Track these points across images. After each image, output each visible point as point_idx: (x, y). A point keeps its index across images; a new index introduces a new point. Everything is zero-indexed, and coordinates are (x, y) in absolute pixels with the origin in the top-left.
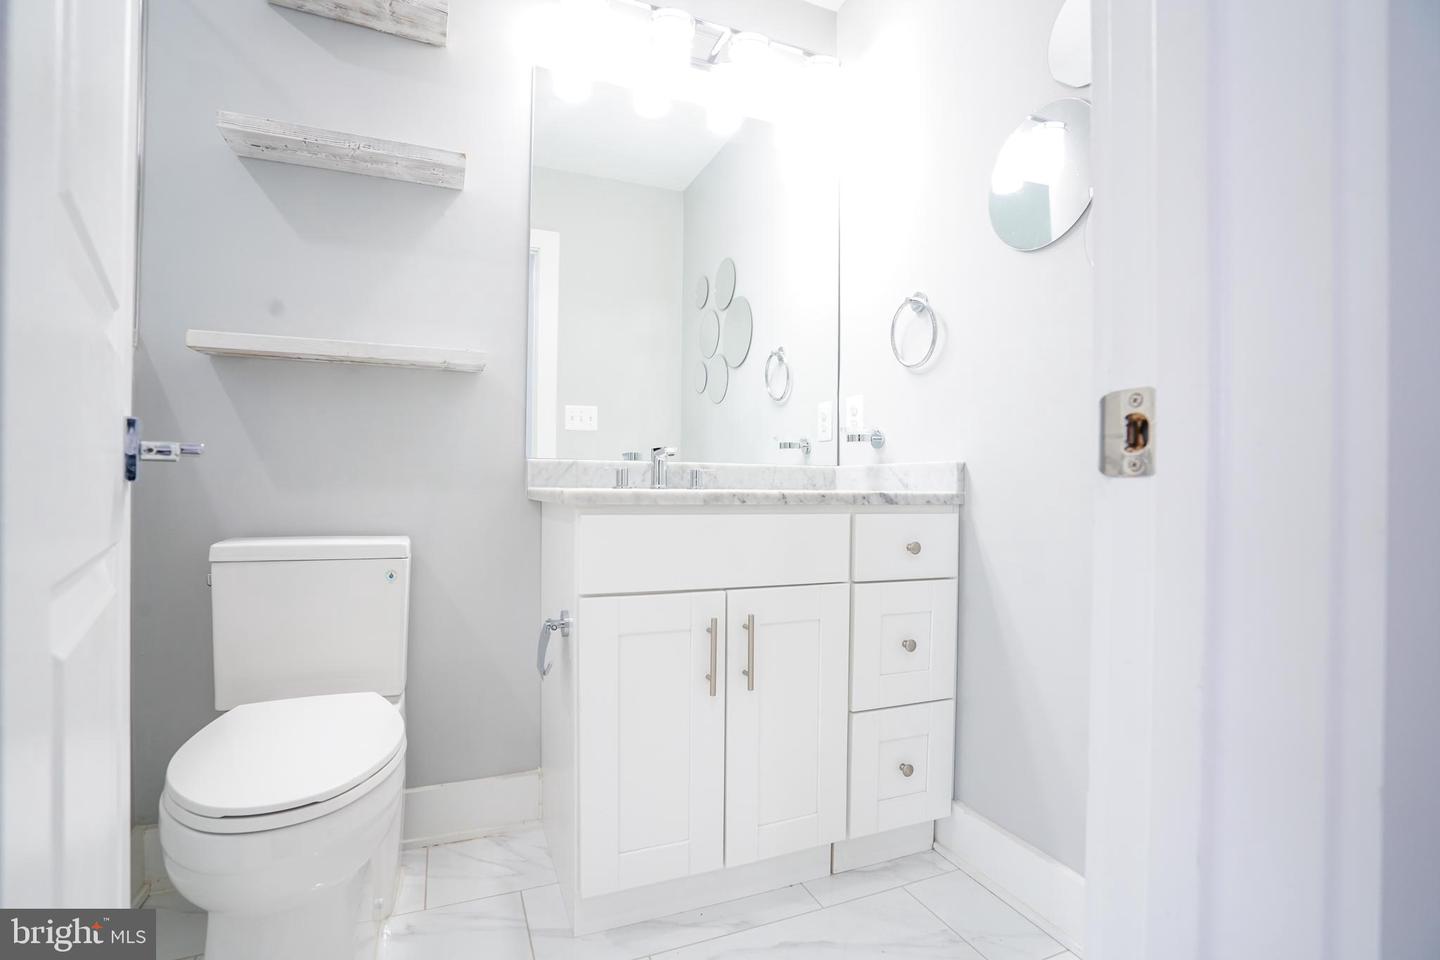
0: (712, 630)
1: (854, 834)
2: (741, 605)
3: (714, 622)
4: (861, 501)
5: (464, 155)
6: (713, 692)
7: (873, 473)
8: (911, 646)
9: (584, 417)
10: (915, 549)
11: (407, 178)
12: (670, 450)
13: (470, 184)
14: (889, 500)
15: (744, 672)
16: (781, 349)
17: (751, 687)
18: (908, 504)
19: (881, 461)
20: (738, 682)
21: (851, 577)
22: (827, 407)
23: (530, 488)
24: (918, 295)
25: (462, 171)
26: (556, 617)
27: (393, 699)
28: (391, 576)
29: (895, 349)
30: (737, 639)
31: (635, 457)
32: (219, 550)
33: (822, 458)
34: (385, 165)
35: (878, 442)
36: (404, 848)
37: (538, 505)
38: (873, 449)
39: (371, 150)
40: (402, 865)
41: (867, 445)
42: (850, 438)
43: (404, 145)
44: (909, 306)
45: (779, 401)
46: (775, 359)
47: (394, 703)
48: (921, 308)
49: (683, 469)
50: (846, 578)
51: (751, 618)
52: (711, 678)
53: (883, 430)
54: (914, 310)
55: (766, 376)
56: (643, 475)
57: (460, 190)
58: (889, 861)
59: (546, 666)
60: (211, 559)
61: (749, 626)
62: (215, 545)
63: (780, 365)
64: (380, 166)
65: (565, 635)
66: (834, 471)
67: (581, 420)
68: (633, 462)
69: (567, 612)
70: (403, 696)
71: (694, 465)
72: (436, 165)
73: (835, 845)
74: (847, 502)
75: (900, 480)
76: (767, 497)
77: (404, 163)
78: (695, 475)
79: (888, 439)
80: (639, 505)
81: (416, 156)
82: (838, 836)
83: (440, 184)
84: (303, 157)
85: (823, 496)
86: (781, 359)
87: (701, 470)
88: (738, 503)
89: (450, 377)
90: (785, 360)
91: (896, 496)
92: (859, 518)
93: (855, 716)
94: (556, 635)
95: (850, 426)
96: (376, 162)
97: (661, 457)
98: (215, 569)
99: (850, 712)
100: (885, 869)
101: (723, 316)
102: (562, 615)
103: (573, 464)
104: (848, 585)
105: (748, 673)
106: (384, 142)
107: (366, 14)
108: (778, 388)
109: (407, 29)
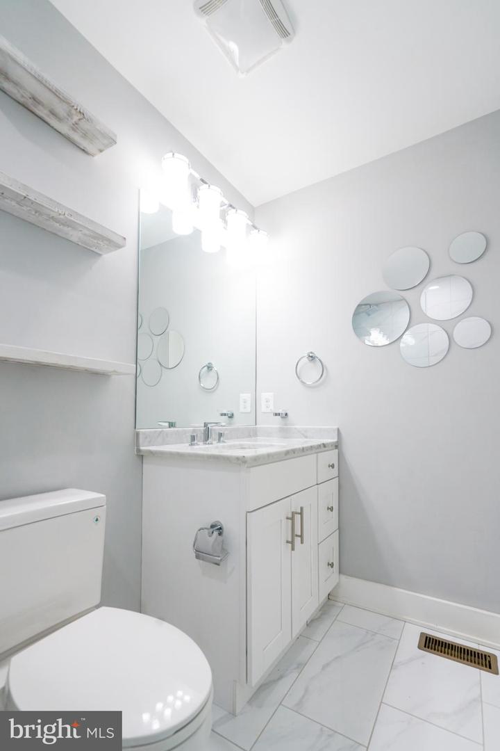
0: (291, 518)
3: (292, 514)
4: (319, 447)
5: (125, 238)
15: (299, 536)
16: (210, 363)
17: (302, 542)
18: (328, 447)
19: (286, 425)
21: (317, 482)
23: (140, 447)
28: (97, 520)
29: (298, 377)
37: (141, 456)
39: (72, 219)
46: (206, 368)
48: (312, 358)
51: (302, 509)
52: (291, 542)
57: (100, 255)
61: (301, 513)
74: (316, 448)
76: (300, 449)
78: (221, 435)
79: (290, 415)
88: (293, 454)
90: (215, 369)
91: (326, 444)
93: (319, 546)
95: (264, 407)
99: (318, 543)
101: (157, 338)
104: (317, 486)
106: (80, 215)
107: (53, 114)
108: (208, 382)
109: (76, 137)
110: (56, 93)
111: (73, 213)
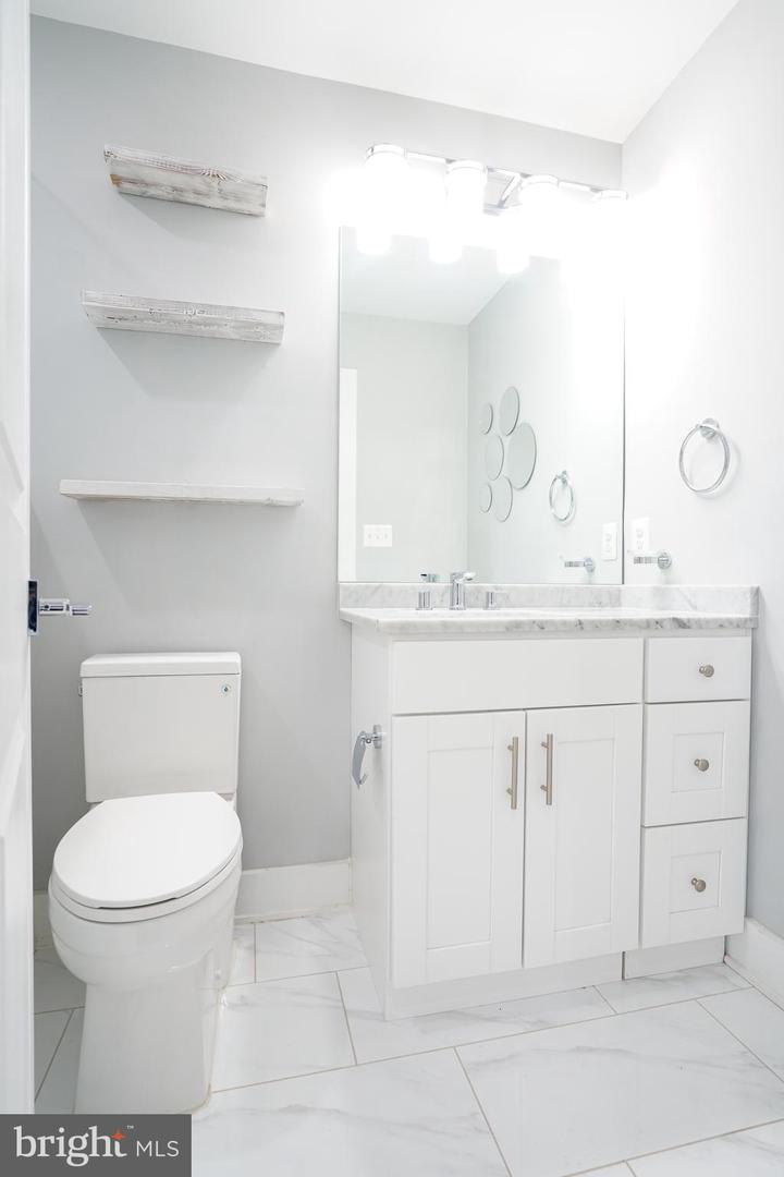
0: (513, 748)
1: (645, 945)
2: (540, 724)
3: (516, 740)
4: (654, 626)
5: (282, 314)
6: (514, 806)
7: (660, 593)
8: (704, 766)
9: (380, 535)
10: (708, 672)
11: (233, 336)
12: (469, 575)
13: (286, 339)
14: (681, 624)
15: (542, 787)
16: (564, 473)
17: (549, 802)
18: (701, 628)
19: (668, 582)
20: (536, 797)
21: (644, 698)
22: (612, 528)
23: (342, 609)
24: (707, 421)
25: (282, 327)
26: (369, 731)
27: (226, 796)
28: (226, 690)
29: (683, 475)
30: (536, 758)
31: (433, 579)
32: (90, 665)
33: (607, 576)
34: (216, 327)
35: (664, 563)
36: (237, 922)
37: (348, 625)
38: (659, 570)
39: (205, 315)
40: (234, 939)
41: (655, 566)
42: (639, 560)
43: (232, 308)
44: (699, 433)
45: (564, 521)
46: (559, 481)
47: (228, 799)
48: (711, 433)
49: (478, 590)
50: (639, 699)
51: (550, 737)
52: (512, 792)
53: (670, 552)
54: (704, 435)
55: (551, 498)
56: (442, 596)
57: (278, 344)
58: (680, 971)
59: (361, 777)
60: (82, 675)
61: (548, 745)
62: (85, 663)
63: (564, 488)
64: (212, 328)
65: (378, 747)
66: (620, 591)
67: (378, 538)
68: (431, 584)
69: (379, 726)
70: (235, 795)
71: (488, 587)
72: (259, 324)
73: (626, 955)
74: (640, 627)
75: (689, 602)
76: (564, 623)
77: (232, 324)
78: (490, 597)
79: (675, 561)
80: (447, 632)
81: (242, 318)
82: (630, 945)
83: (262, 340)
84: (150, 325)
85: (618, 622)
86: (564, 482)
87: (496, 592)
88: (537, 629)
89: (273, 511)
90: (569, 483)
91: (689, 620)
92: (651, 641)
93: (647, 830)
94: (370, 747)
95: (635, 547)
96: (209, 325)
97: (460, 581)
98: (84, 682)
99: (642, 826)
100: (676, 979)
101: (507, 441)
102: (375, 728)
103: (377, 588)
104: (641, 706)
105: (547, 789)
106: (216, 307)
107: (199, 194)
108: (563, 509)
109: (232, 204)
110: (184, 170)
111: (205, 308)
